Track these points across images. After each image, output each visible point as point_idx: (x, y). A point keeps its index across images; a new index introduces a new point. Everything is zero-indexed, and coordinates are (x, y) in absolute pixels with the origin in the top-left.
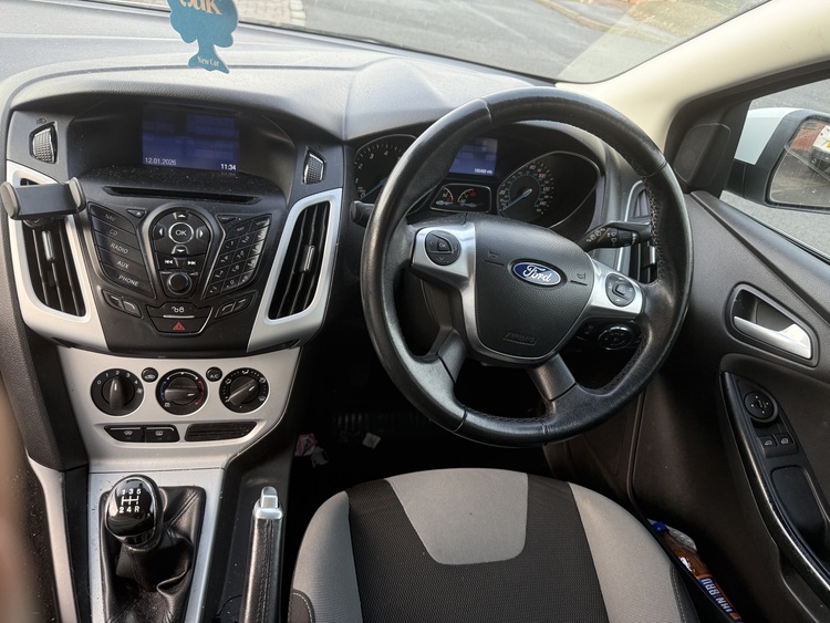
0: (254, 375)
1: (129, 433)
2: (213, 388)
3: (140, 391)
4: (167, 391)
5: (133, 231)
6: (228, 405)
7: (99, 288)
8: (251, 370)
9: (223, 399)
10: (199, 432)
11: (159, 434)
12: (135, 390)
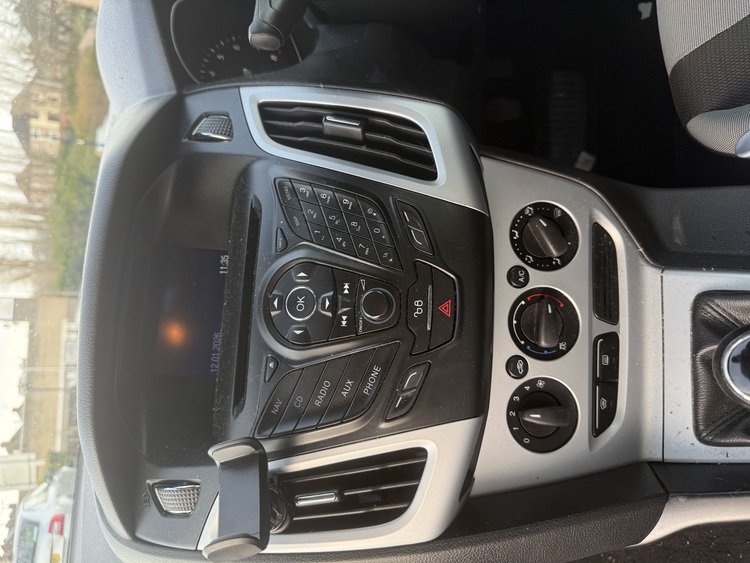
0: (521, 222)
1: (604, 403)
2: (538, 279)
3: (541, 384)
4: (543, 344)
5: (297, 374)
6: (566, 259)
7: (384, 425)
8: (513, 227)
9: (557, 267)
10: (605, 303)
11: (606, 360)
12: (540, 391)
